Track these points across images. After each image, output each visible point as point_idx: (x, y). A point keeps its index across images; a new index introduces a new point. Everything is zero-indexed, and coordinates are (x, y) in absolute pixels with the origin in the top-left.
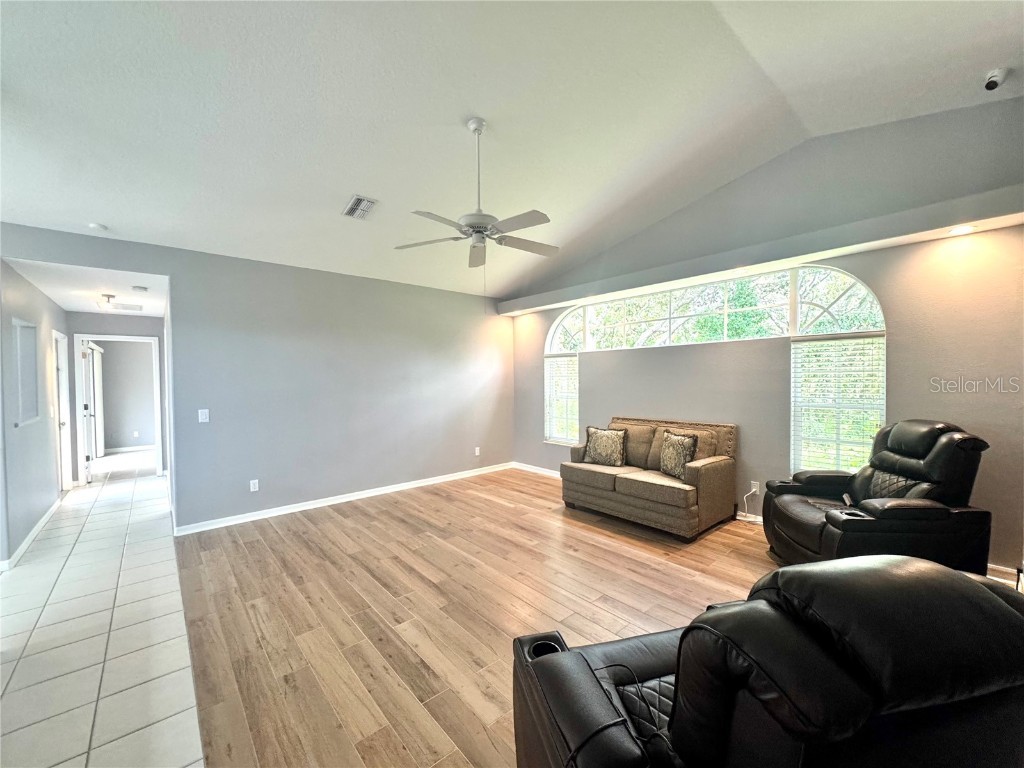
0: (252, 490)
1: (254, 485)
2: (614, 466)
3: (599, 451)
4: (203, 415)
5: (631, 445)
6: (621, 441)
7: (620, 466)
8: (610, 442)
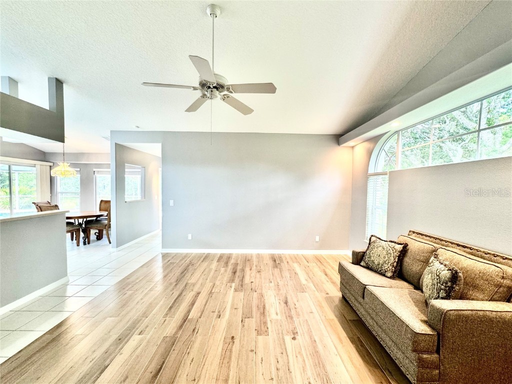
0: (189, 239)
1: (190, 237)
2: (384, 275)
3: (372, 259)
4: (172, 203)
5: (407, 260)
6: (397, 254)
7: (390, 278)
8: (385, 252)
